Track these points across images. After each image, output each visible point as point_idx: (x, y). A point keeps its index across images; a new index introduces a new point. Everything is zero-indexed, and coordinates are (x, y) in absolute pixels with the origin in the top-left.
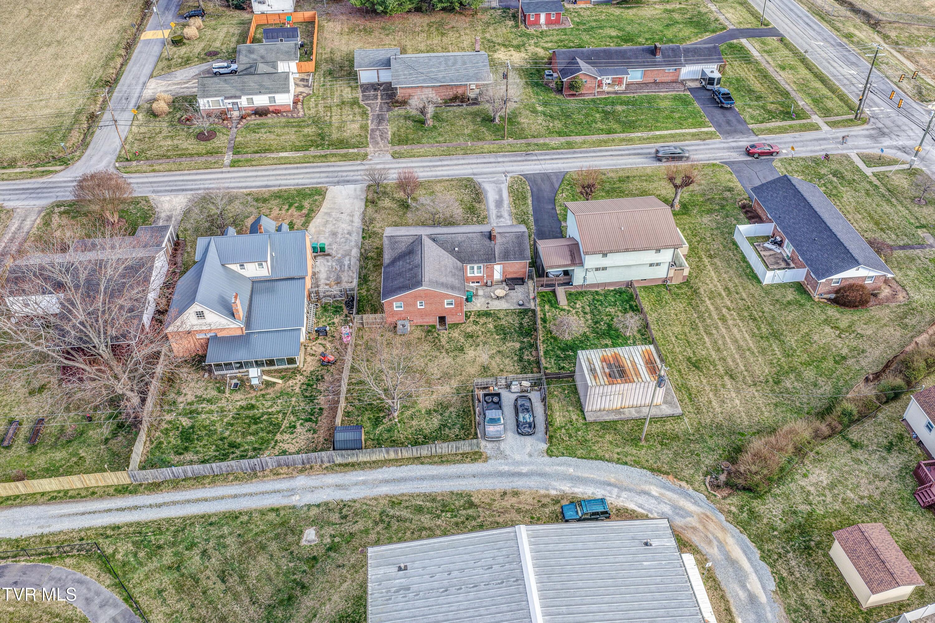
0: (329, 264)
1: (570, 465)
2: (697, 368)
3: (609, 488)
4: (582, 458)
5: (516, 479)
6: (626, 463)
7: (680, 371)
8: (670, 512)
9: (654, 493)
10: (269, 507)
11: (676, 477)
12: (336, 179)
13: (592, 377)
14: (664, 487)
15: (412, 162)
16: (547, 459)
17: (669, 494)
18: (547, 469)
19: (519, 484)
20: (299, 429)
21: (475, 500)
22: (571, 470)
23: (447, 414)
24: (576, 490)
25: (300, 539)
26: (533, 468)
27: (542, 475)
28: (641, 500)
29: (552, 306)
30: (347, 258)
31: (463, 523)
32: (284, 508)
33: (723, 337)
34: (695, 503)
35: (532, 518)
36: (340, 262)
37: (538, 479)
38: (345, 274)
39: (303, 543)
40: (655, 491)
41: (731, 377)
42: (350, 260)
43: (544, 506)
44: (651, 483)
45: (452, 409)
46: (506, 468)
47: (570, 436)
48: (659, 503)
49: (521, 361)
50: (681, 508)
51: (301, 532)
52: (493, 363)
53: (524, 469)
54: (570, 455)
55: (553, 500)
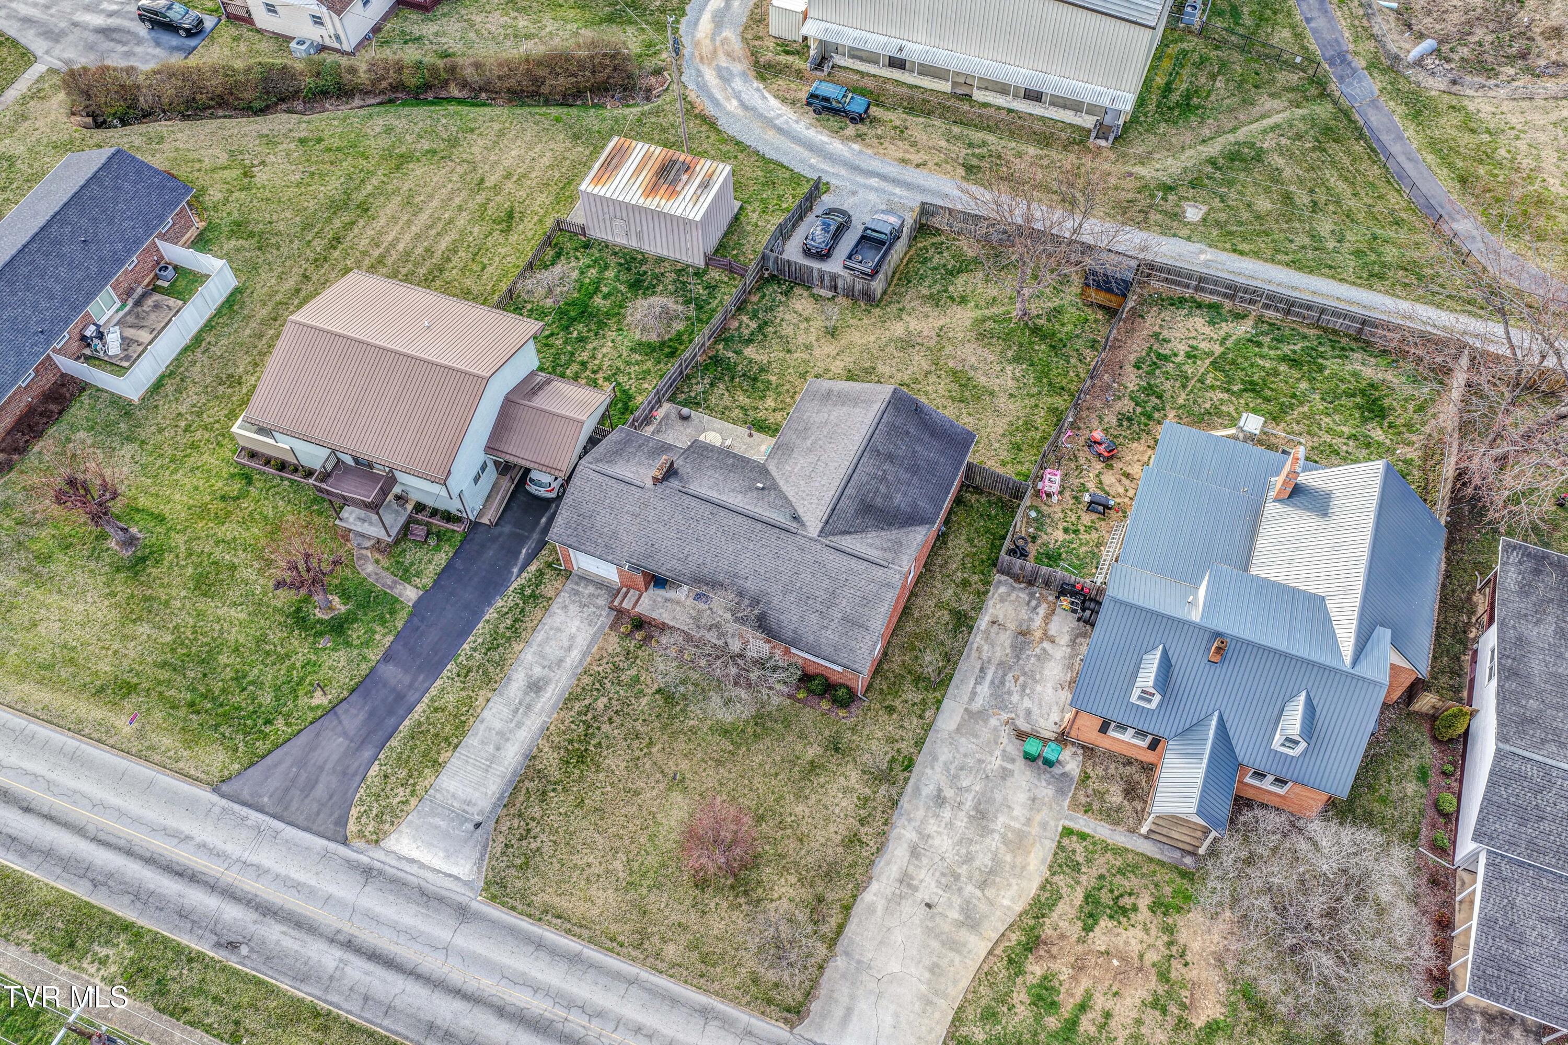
0: (1027, 703)
1: (811, 166)
3: (785, 126)
4: (787, 168)
5: (893, 175)
6: (738, 143)
8: (737, 79)
9: (735, 102)
11: (693, 107)
13: (714, 178)
14: (717, 104)
16: (834, 182)
17: (719, 95)
18: (843, 172)
19: (893, 170)
20: (1182, 348)
21: (961, 171)
22: (813, 161)
23: (938, 287)
24: (825, 139)
25: (1208, 214)
26: (861, 179)
27: (856, 169)
28: (757, 102)
30: (977, 705)
31: (991, 156)
34: (699, 74)
35: (902, 132)
36: (999, 699)
37: (864, 166)
38: (999, 654)
39: (1205, 208)
40: (732, 105)
41: (482, 180)
42: (974, 694)
43: (879, 137)
44: (728, 113)
45: (925, 291)
46: (897, 191)
47: (780, 197)
48: (740, 92)
49: (766, 323)
50: (721, 77)
51: (1204, 220)
53: (874, 182)
54: (800, 176)
55: (863, 140)
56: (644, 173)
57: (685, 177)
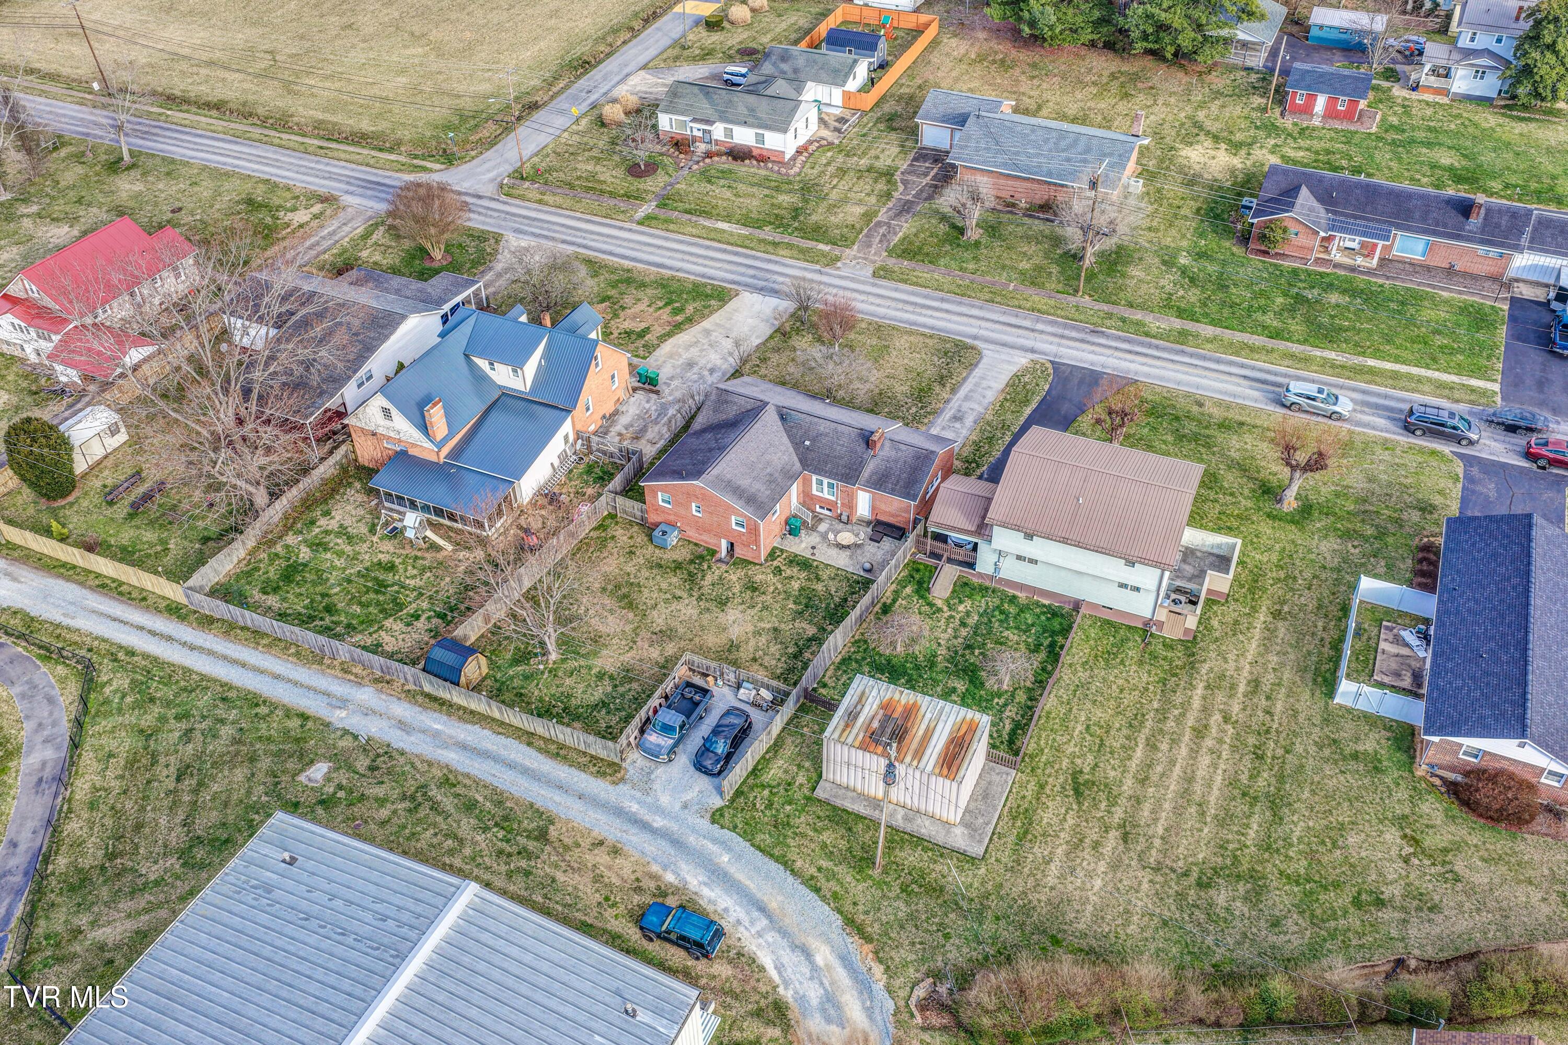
0: (647, 406)
1: (729, 849)
2: (1078, 793)
3: (756, 914)
4: (758, 848)
5: (634, 830)
6: (817, 890)
7: (1042, 787)
8: (815, 1002)
9: (819, 960)
10: (302, 709)
11: (876, 953)
12: (762, 284)
13: (842, 724)
14: (845, 960)
15: (896, 290)
16: (704, 824)
17: (841, 973)
18: (692, 840)
19: (634, 839)
20: (421, 624)
21: (553, 832)
22: (726, 858)
23: (621, 689)
24: (706, 892)
25: (302, 771)
26: (674, 826)
27: (677, 843)
28: (789, 958)
29: (917, 592)
30: (678, 406)
31: (510, 855)
32: (316, 719)
33: (1172, 763)
34: (869, 1012)
35: (607, 899)
36: (664, 408)
37: (664, 844)
38: (656, 428)
39: (302, 778)
40: (823, 955)
41: (1125, 838)
42: (679, 410)
43: (638, 890)
44: (828, 941)
45: (635, 685)
46: (635, 807)
47: (770, 806)
48: (812, 978)
49: (795, 657)
50: (838, 1007)
51: (312, 762)
52: (752, 643)
53: (658, 822)
54: (744, 835)
55: (659, 888)
56: (921, 732)
57: (875, 724)
